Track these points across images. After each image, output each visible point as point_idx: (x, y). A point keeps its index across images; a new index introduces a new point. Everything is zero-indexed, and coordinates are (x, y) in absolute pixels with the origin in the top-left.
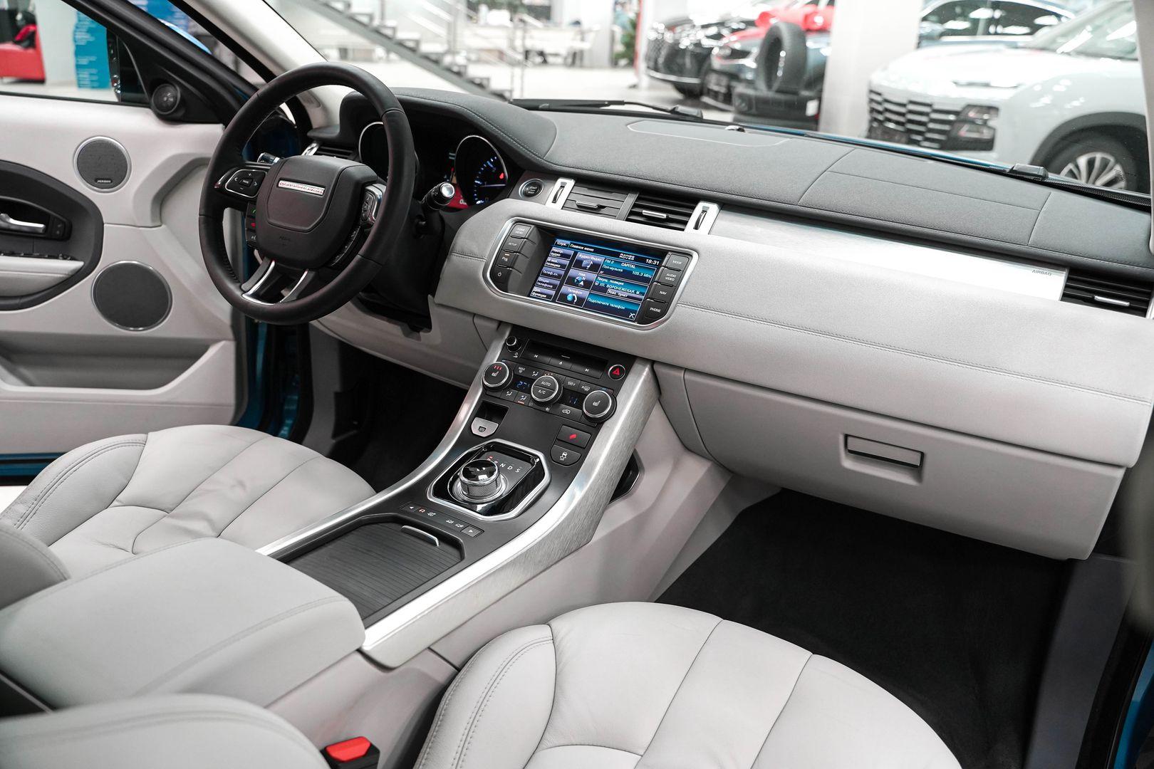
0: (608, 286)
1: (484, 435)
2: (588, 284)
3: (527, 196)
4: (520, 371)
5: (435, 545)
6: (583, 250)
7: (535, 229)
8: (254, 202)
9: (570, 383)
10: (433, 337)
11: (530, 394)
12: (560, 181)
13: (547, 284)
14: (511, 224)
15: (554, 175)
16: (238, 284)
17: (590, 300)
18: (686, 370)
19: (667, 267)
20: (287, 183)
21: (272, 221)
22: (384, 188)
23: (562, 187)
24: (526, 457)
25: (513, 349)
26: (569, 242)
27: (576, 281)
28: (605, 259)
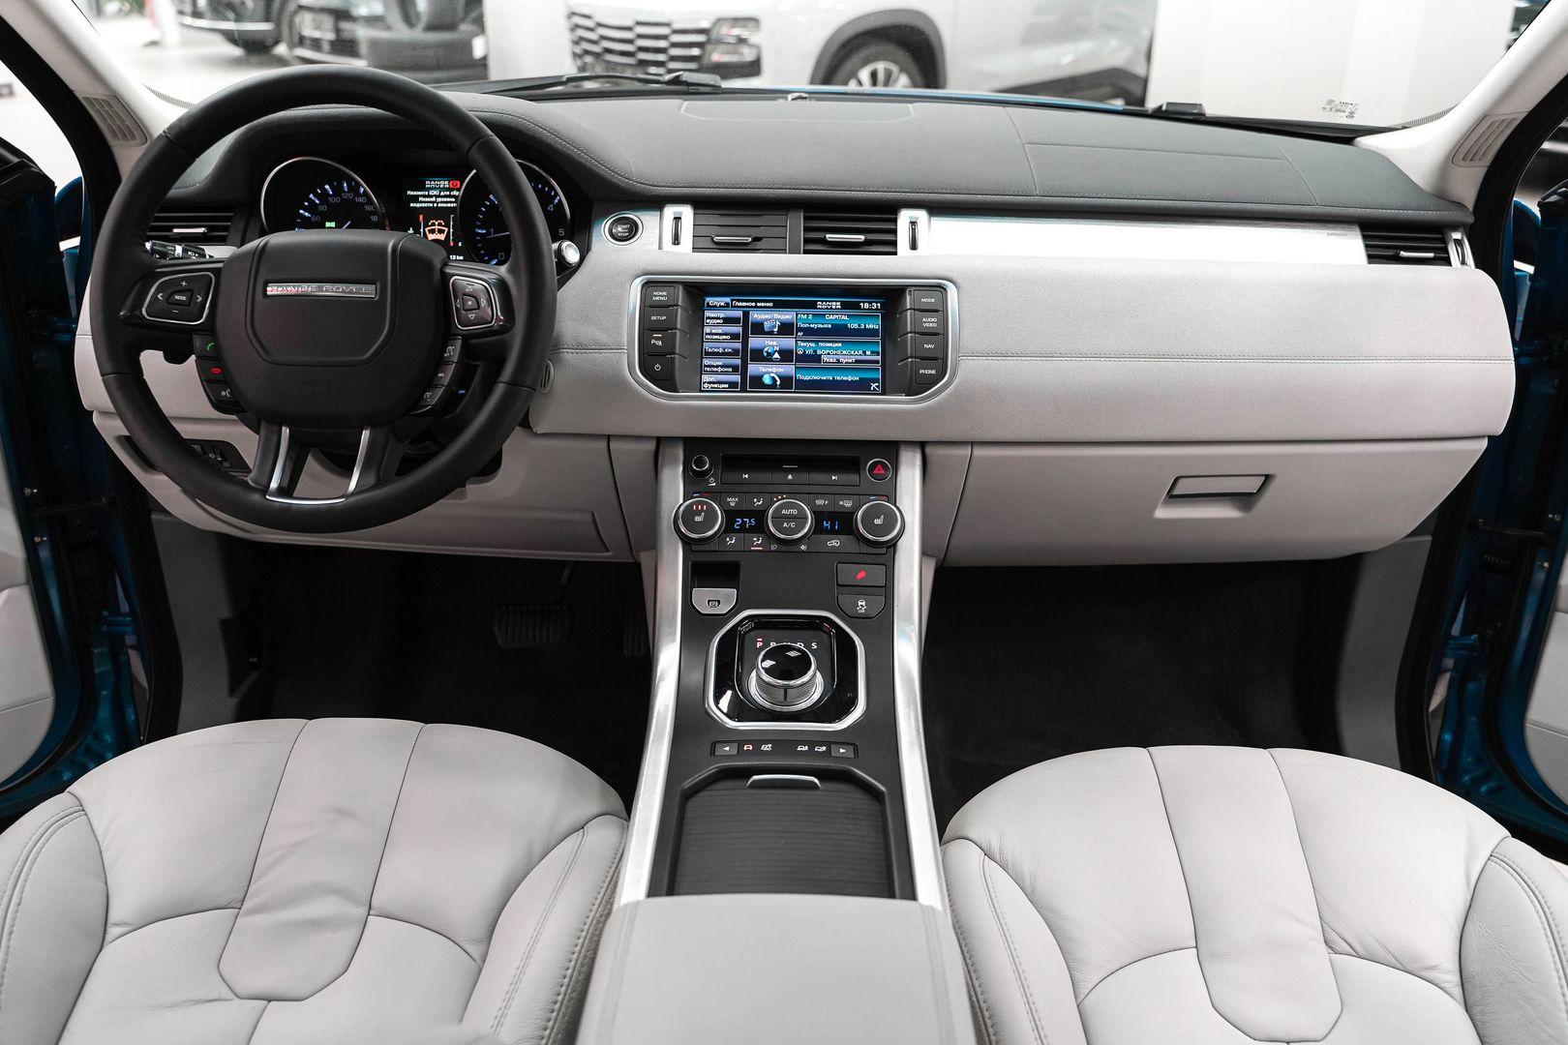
0: (818, 352)
1: (722, 611)
3: (619, 239)
4: (733, 504)
5: (820, 787)
6: (756, 307)
7: (682, 288)
8: (205, 330)
9: (824, 502)
11: (770, 532)
12: (669, 209)
13: (722, 366)
14: (640, 288)
15: (652, 201)
17: (801, 377)
18: (974, 444)
19: (912, 310)
23: (677, 217)
24: (808, 624)
25: (704, 474)
26: (728, 300)
27: (765, 354)
28: (797, 315)
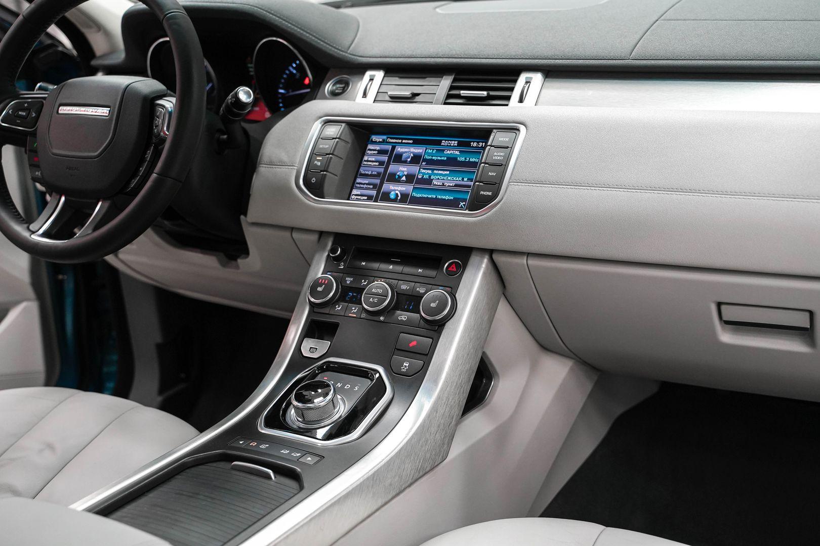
0: (432, 177)
1: (315, 355)
2: (410, 178)
3: (334, 95)
4: (348, 282)
5: (270, 478)
6: (402, 143)
7: (347, 126)
8: (34, 134)
9: (404, 287)
10: (252, 263)
11: (361, 304)
12: (368, 74)
13: (367, 184)
14: (320, 125)
15: (360, 69)
16: (26, 225)
17: (415, 194)
18: (529, 254)
19: (493, 146)
20: (68, 108)
21: (55, 151)
22: (174, 100)
23: (371, 80)
24: (364, 373)
25: (338, 259)
26: (385, 137)
27: (397, 177)
28: (426, 149)
